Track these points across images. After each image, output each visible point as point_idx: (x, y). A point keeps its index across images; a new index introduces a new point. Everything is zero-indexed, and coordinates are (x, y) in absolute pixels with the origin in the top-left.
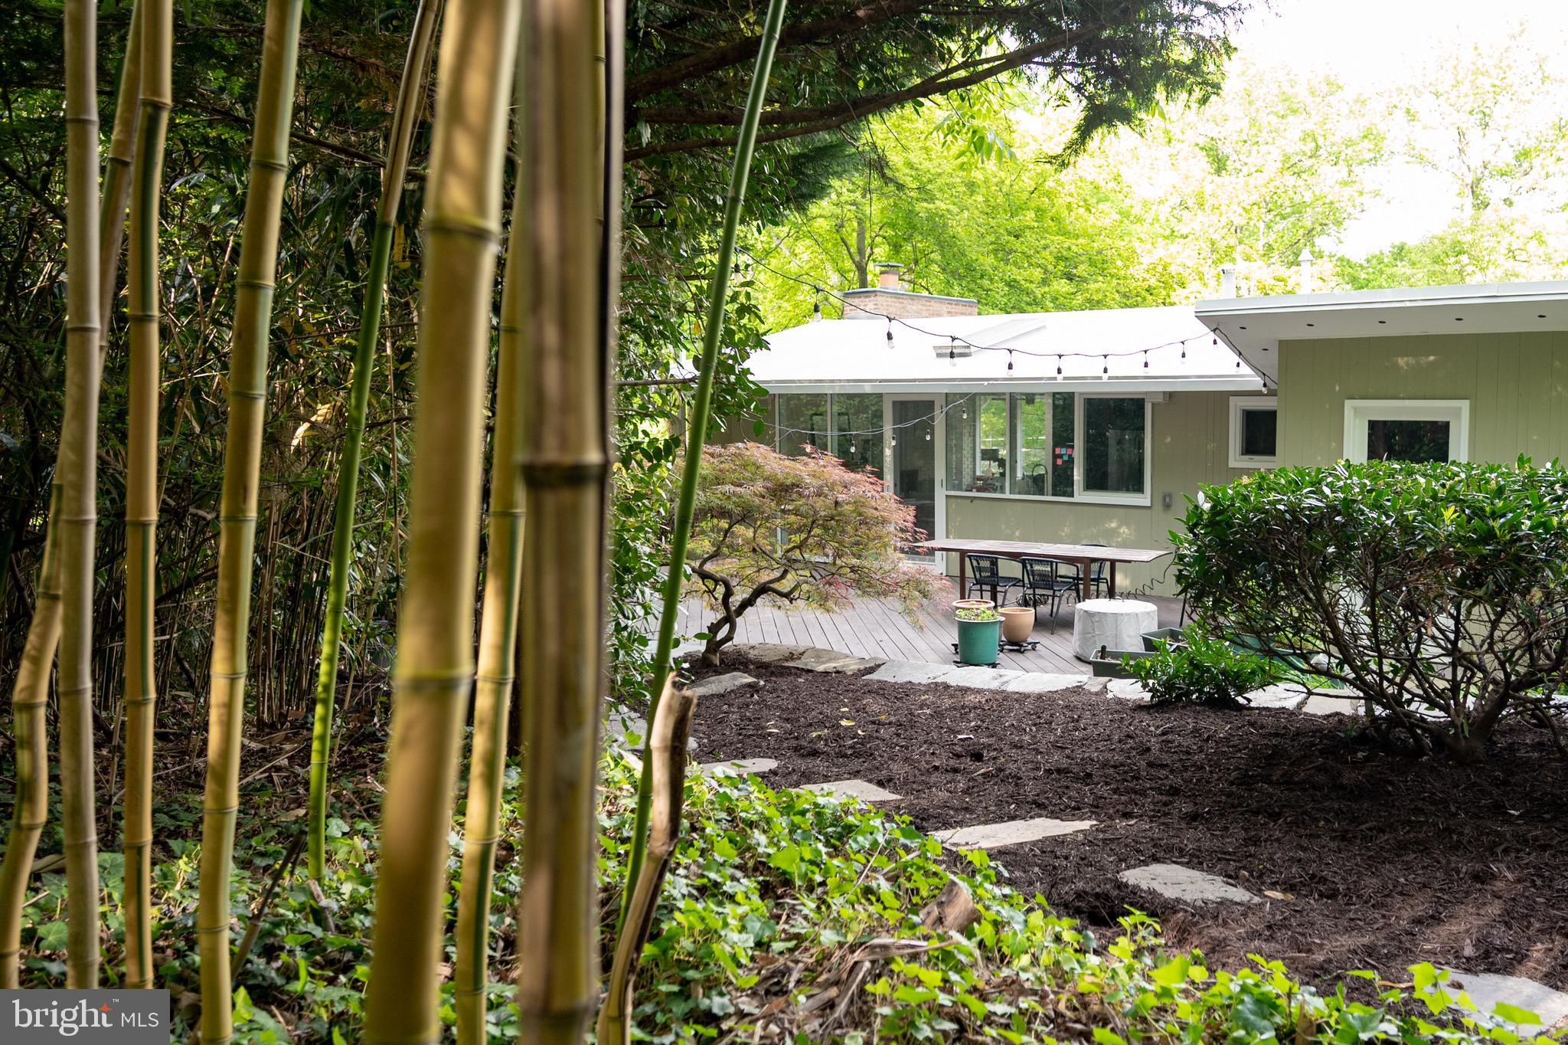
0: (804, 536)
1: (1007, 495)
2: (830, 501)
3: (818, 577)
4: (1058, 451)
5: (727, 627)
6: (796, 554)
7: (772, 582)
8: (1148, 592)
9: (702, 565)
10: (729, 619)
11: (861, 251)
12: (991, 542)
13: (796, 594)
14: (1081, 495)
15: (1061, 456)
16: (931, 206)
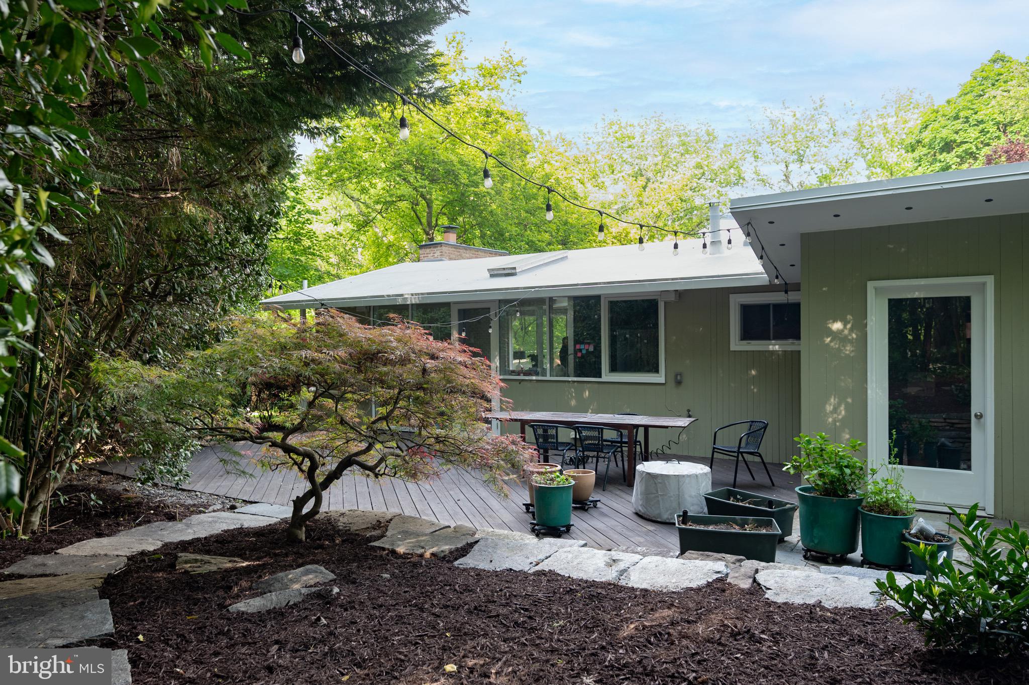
0: (389, 408)
1: (548, 378)
2: (417, 370)
3: (404, 448)
4: (578, 347)
5: (312, 501)
6: (383, 425)
7: (358, 454)
8: (667, 451)
9: (284, 439)
10: (315, 492)
11: (429, 223)
12: (544, 413)
13: (381, 468)
14: (607, 376)
15: (580, 350)
16: (476, 190)
